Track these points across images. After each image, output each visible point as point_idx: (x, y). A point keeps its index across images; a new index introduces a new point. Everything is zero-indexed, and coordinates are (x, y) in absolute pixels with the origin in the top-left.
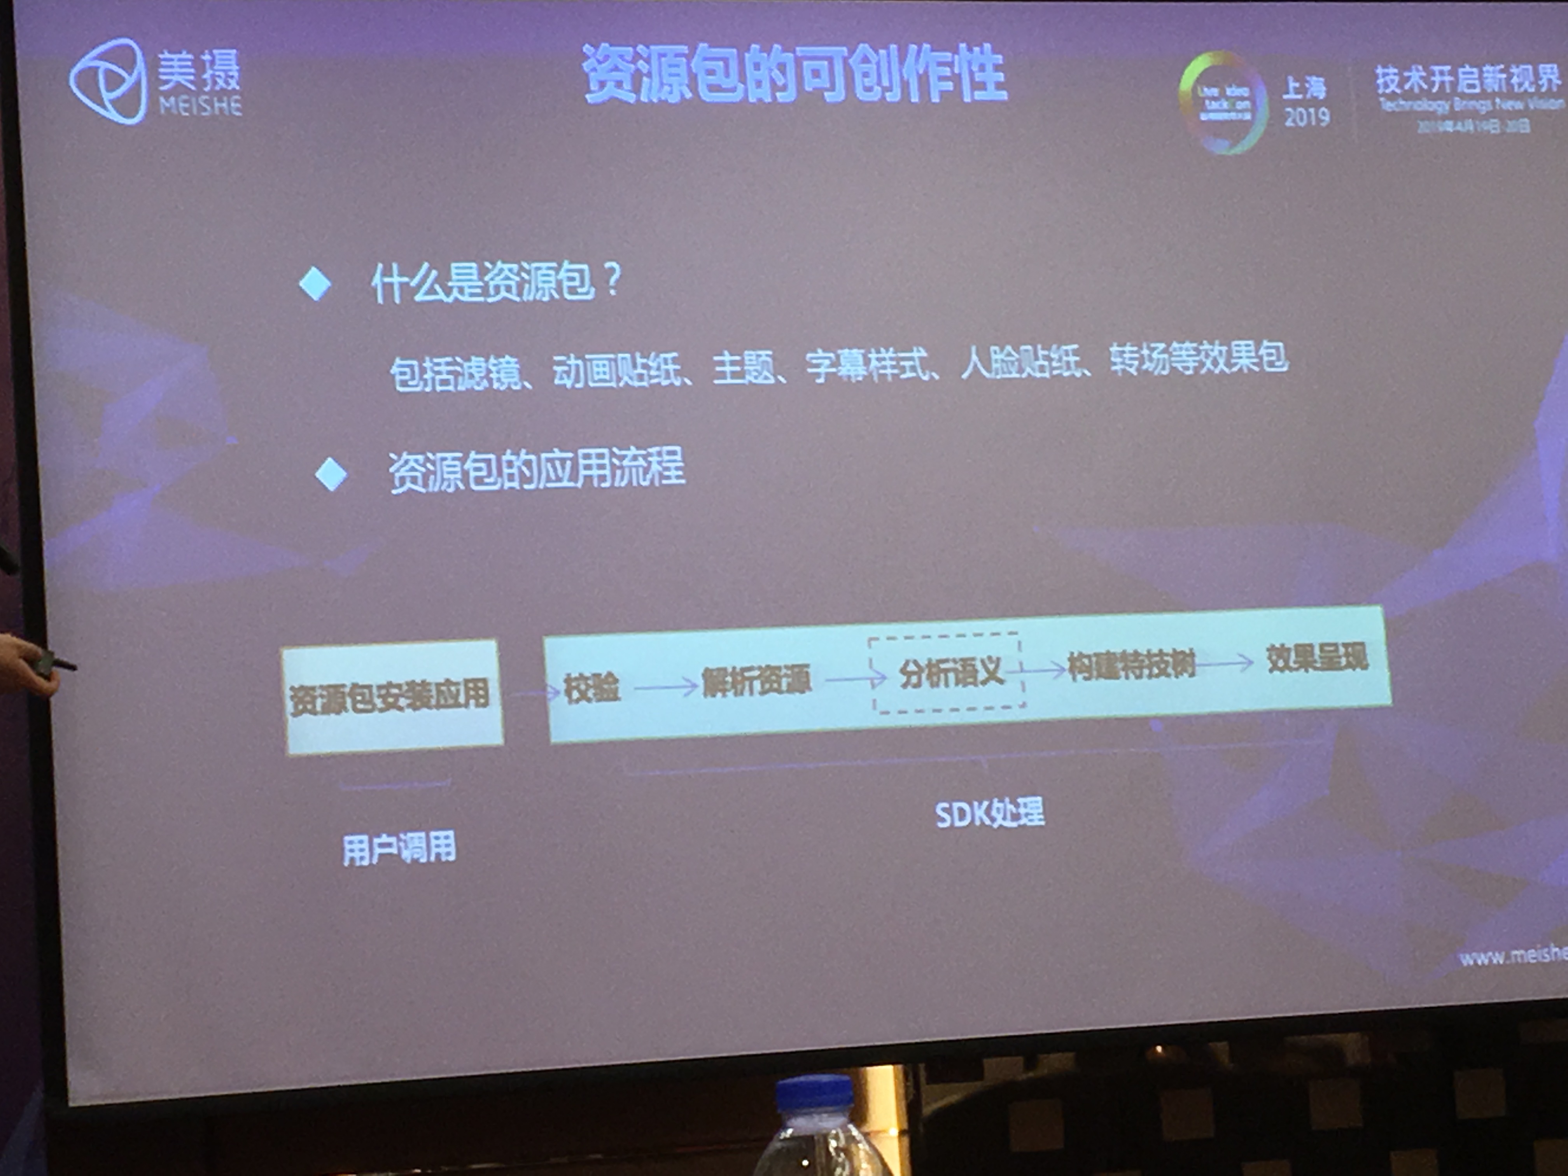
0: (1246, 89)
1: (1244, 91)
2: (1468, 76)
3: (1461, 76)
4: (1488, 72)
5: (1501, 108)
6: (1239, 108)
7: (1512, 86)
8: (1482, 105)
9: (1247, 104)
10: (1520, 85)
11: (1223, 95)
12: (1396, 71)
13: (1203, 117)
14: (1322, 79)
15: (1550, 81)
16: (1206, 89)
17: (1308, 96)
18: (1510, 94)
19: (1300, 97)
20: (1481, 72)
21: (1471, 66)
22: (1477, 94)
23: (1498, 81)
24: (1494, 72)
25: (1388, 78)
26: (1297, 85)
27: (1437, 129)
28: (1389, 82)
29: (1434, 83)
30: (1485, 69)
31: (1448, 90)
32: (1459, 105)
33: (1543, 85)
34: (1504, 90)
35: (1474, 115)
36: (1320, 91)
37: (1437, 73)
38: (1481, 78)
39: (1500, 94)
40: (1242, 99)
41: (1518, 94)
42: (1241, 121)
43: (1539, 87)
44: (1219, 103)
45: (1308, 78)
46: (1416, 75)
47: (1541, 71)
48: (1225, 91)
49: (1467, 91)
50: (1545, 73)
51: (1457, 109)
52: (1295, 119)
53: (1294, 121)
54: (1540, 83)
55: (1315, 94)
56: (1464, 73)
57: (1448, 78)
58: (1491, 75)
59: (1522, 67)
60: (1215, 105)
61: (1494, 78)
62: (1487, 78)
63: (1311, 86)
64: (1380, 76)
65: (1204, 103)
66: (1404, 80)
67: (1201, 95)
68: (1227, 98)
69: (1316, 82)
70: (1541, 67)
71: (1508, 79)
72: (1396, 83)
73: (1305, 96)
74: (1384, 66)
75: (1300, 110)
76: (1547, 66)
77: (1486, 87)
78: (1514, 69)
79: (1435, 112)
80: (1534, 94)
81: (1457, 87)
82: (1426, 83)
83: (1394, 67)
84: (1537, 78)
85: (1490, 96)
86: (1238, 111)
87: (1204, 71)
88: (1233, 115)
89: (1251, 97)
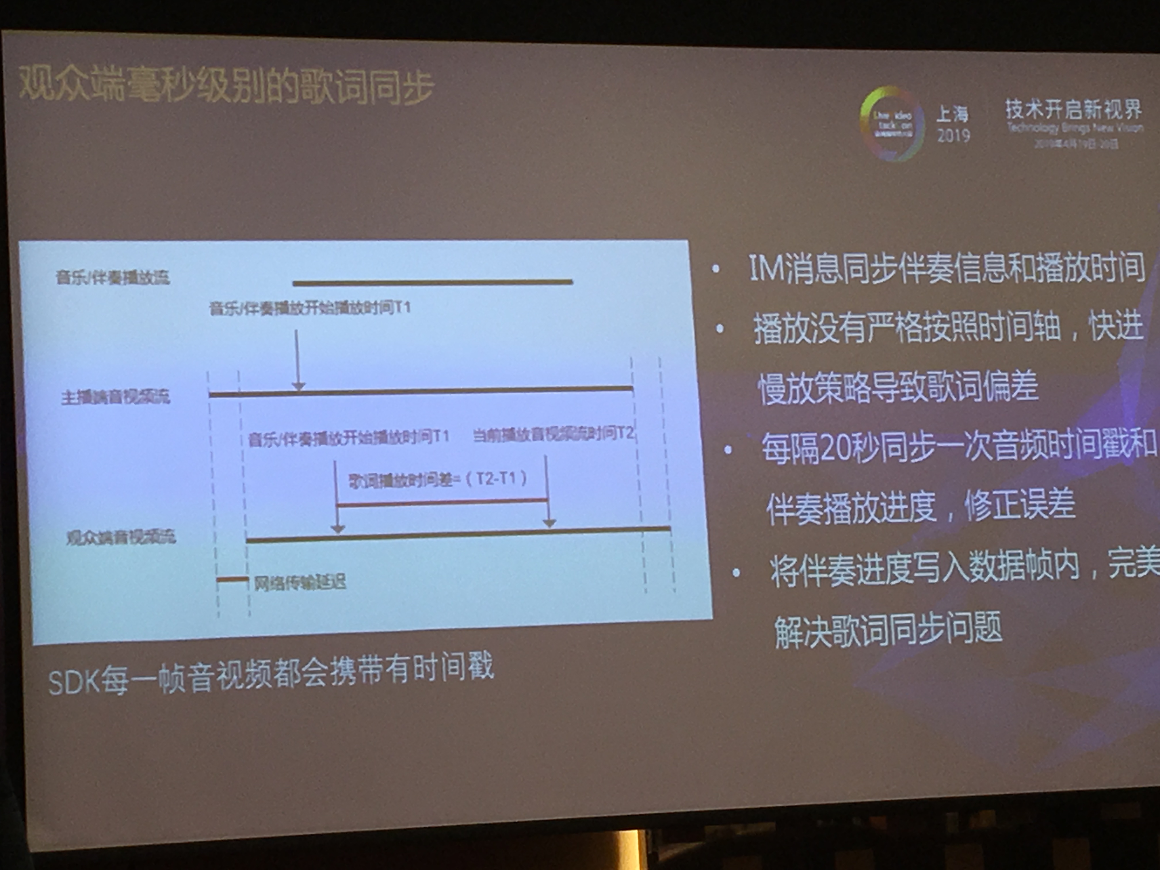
0: (909, 114)
1: (908, 116)
2: (1073, 106)
3: (1068, 107)
4: (1088, 104)
5: (1097, 131)
6: (904, 128)
7: (1106, 115)
8: (1083, 128)
9: (910, 124)
10: (1112, 113)
11: (892, 118)
12: (1020, 102)
13: (877, 135)
14: (966, 108)
15: (1133, 111)
16: (880, 114)
18: (1103, 120)
19: (949, 121)
20: (1083, 104)
21: (1075, 100)
22: (1078, 120)
23: (1095, 111)
24: (1092, 104)
25: (1014, 108)
26: (948, 112)
27: (1050, 146)
28: (1015, 111)
29: (1048, 111)
30: (1086, 102)
31: (1058, 117)
32: (1066, 128)
33: (1128, 115)
34: (1100, 117)
35: (1077, 135)
36: (965, 117)
37: (1050, 105)
38: (1083, 108)
39: (1096, 121)
40: (906, 121)
41: (1111, 120)
42: (905, 138)
43: (1126, 116)
44: (888, 124)
45: (955, 107)
46: (1034, 107)
47: (1127, 104)
48: (894, 117)
49: (1072, 118)
50: (1130, 106)
51: (1065, 131)
52: (945, 136)
53: (944, 138)
54: (1127, 113)
55: (960, 119)
56: (1070, 105)
57: (1058, 109)
58: (1090, 107)
59: (1113, 100)
60: (886, 126)
61: (1092, 109)
62: (1086, 109)
63: (958, 113)
64: (1008, 106)
65: (878, 124)
66: (1025, 110)
68: (895, 121)
69: (961, 110)
70: (1127, 101)
71: (1103, 110)
72: (1020, 112)
73: (953, 120)
74: (1012, 100)
75: (949, 130)
76: (1132, 100)
77: (1086, 115)
78: (1107, 103)
79: (1048, 133)
80: (1121, 121)
81: (1065, 115)
82: (1042, 112)
83: (1019, 100)
84: (1124, 108)
85: (1090, 122)
86: (903, 131)
87: (879, 101)
88: (899, 133)
89: (913, 121)
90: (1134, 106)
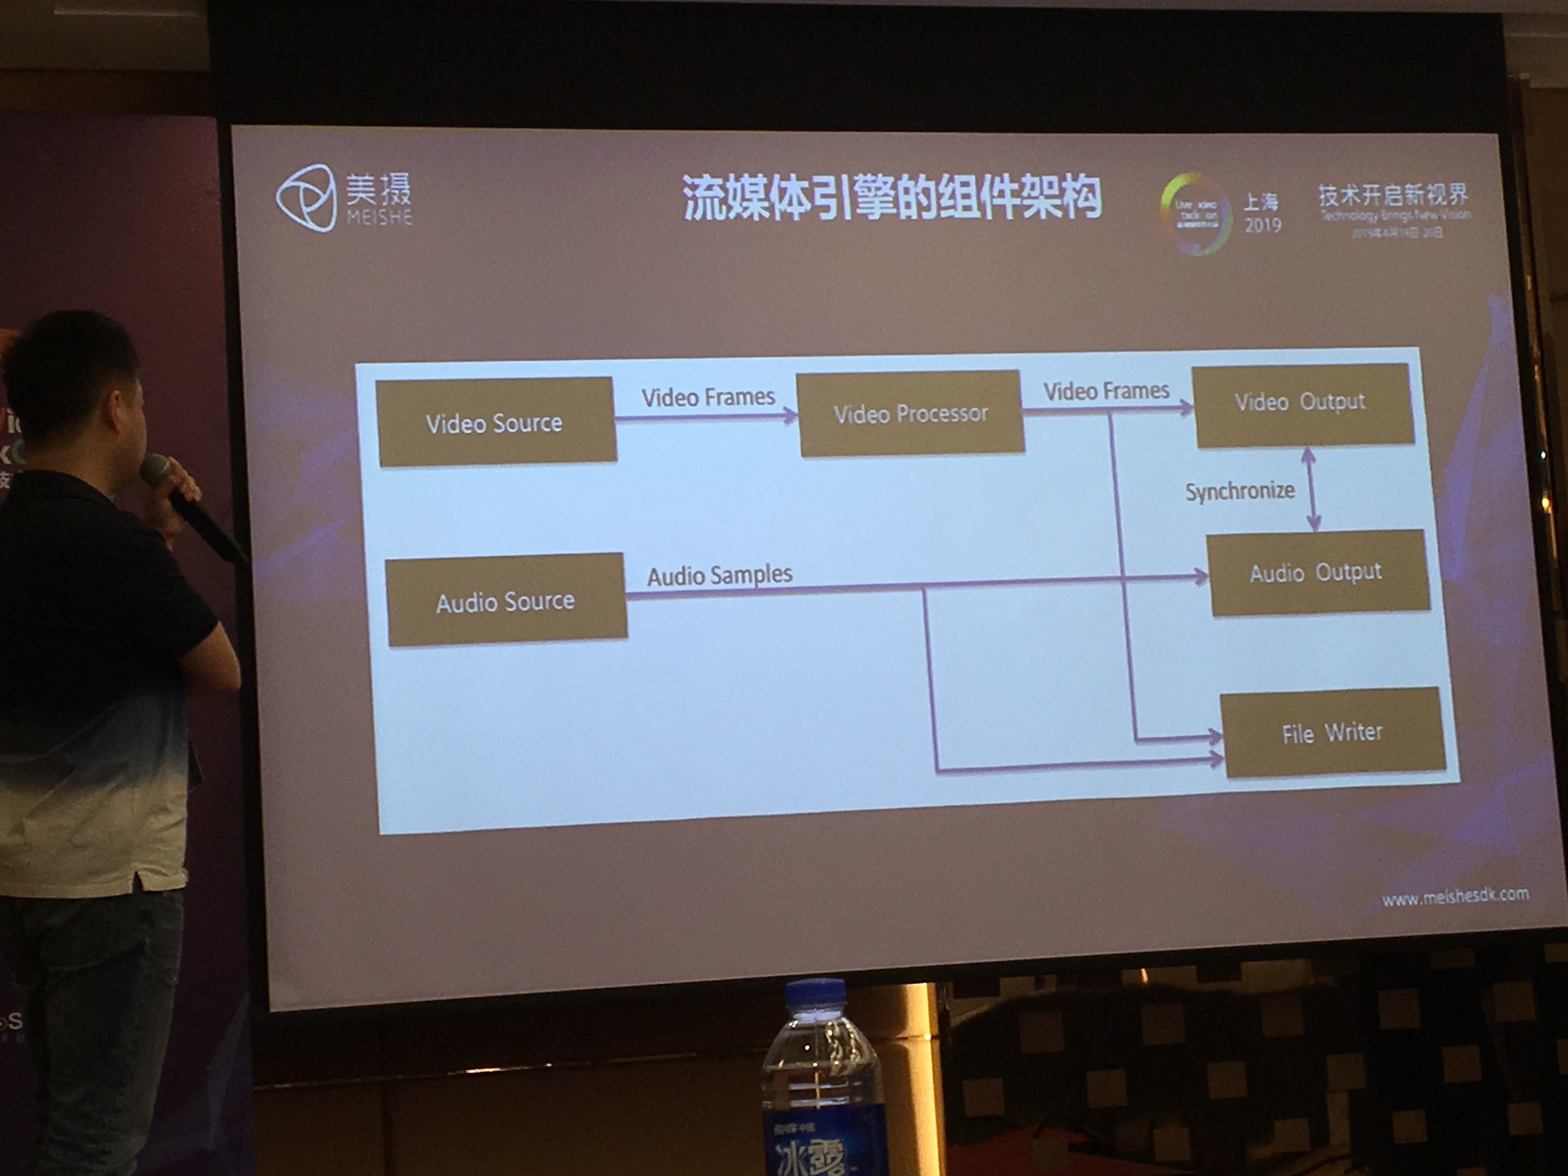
0: (1214, 203)
1: (1212, 205)
2: (1393, 191)
3: (1388, 193)
4: (1410, 189)
5: (1419, 219)
6: (1209, 218)
7: (1429, 200)
8: (1405, 216)
9: (1215, 214)
10: (1436, 199)
11: (1195, 208)
12: (1335, 188)
13: (1180, 226)
14: (1275, 195)
15: (1459, 196)
16: (1182, 203)
17: (1264, 208)
18: (1425, 205)
19: (1257, 209)
20: (1404, 190)
21: (1396, 185)
22: (1399, 207)
23: (1416, 196)
24: (1414, 189)
25: (1328, 194)
26: (1256, 199)
27: (1368, 235)
28: (1329, 198)
29: (1366, 197)
30: (1408, 186)
31: (1377, 204)
32: (1385, 215)
33: (1453, 200)
34: (1422, 203)
35: (1398, 223)
36: (1273, 205)
37: (1368, 191)
38: (1403, 193)
39: (1418, 206)
40: (1210, 210)
41: (1435, 206)
42: (1211, 229)
43: (1450, 202)
44: (1192, 214)
45: (1264, 194)
46: (1350, 193)
47: (1452, 189)
48: (1197, 205)
49: (1392, 204)
50: (1455, 190)
51: (1384, 219)
52: (1254, 226)
53: (1253, 228)
54: (1452, 197)
55: (1269, 207)
56: (1390, 190)
57: (1376, 194)
58: (1411, 192)
59: (1436, 185)
60: (1189, 216)
61: (1413, 194)
62: (1408, 194)
63: (1267, 201)
64: (1322, 193)
65: (1180, 214)
66: (1341, 196)
67: (1178, 207)
69: (1271, 197)
70: (1452, 184)
71: (1426, 195)
72: (1334, 199)
73: (1261, 208)
74: (1326, 185)
75: (1258, 219)
76: (1458, 184)
77: (1407, 201)
78: (1430, 187)
79: (1367, 220)
80: (1445, 206)
81: (1384, 202)
82: (1360, 198)
83: (1333, 185)
84: (1449, 193)
85: (1412, 209)
86: (1207, 221)
87: (1181, 189)
88: (1204, 223)
89: (1218, 210)
90: (1459, 190)
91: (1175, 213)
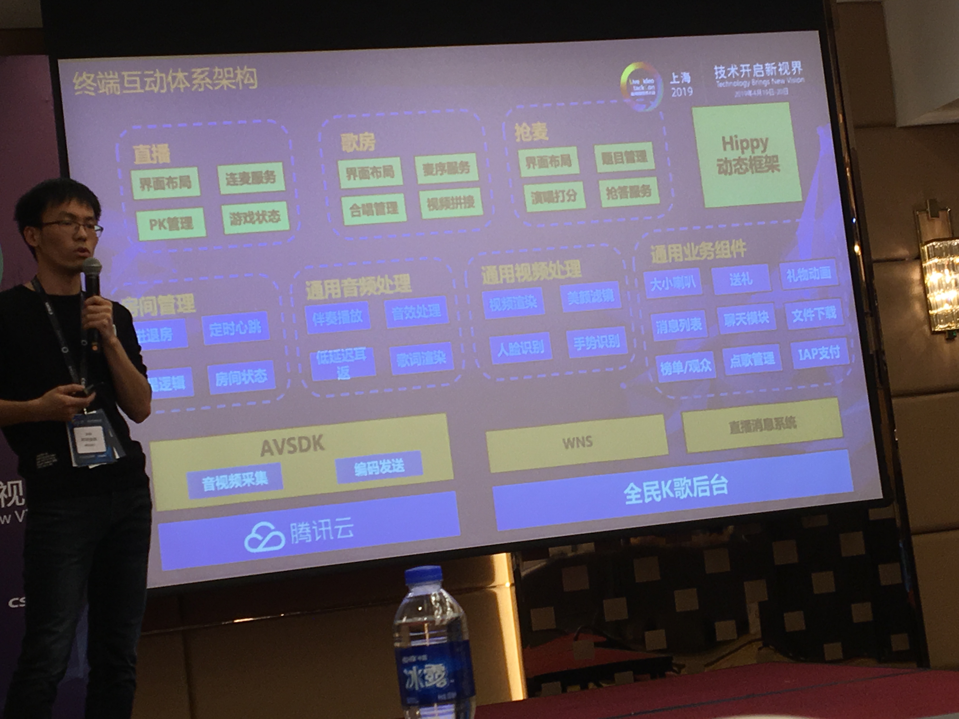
0: (652, 80)
1: (652, 81)
2: (758, 68)
3: (755, 69)
4: (768, 66)
5: (774, 83)
6: (649, 89)
7: (779, 72)
8: (765, 82)
9: (653, 86)
10: (783, 72)
11: (641, 83)
12: (724, 68)
13: (633, 94)
14: (688, 74)
15: (797, 69)
16: (633, 81)
17: (683, 82)
18: (778, 76)
19: (678, 82)
20: (764, 67)
21: (760, 64)
22: (762, 77)
23: (772, 70)
24: (770, 66)
25: (720, 72)
26: (677, 77)
27: (744, 95)
28: (720, 73)
29: (742, 73)
30: (766, 65)
31: (749, 76)
32: (754, 82)
33: (794, 71)
34: (775, 74)
35: (762, 87)
36: (688, 79)
37: (743, 68)
38: (764, 69)
39: (773, 76)
40: (651, 84)
41: (783, 76)
42: (651, 96)
43: (792, 73)
44: (640, 87)
45: (682, 73)
46: (733, 70)
47: (793, 65)
48: (643, 82)
49: (758, 76)
50: (795, 66)
51: (753, 85)
52: (677, 93)
53: (676, 94)
54: (793, 70)
55: (686, 81)
56: (756, 67)
57: (748, 70)
58: (769, 67)
59: (783, 63)
60: (638, 88)
61: (770, 69)
62: (766, 69)
63: (683, 77)
64: (716, 71)
65: (633, 87)
66: (727, 73)
67: (631, 84)
68: (644, 85)
69: (686, 75)
70: (793, 62)
71: (777, 69)
72: (724, 74)
73: (681, 82)
74: (719, 66)
75: (678, 88)
76: (796, 62)
77: (767, 73)
78: (780, 65)
79: (743, 86)
80: (790, 76)
81: (753, 75)
82: (738, 73)
83: (723, 66)
84: (791, 68)
85: (769, 78)
86: (649, 91)
87: (632, 73)
88: (646, 92)
89: (655, 84)
90: (797, 65)
91: (630, 87)
